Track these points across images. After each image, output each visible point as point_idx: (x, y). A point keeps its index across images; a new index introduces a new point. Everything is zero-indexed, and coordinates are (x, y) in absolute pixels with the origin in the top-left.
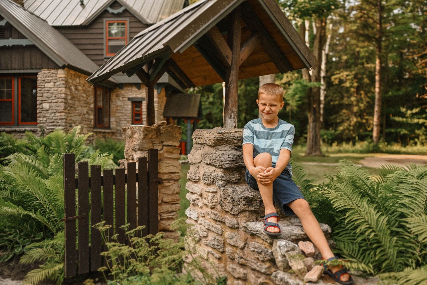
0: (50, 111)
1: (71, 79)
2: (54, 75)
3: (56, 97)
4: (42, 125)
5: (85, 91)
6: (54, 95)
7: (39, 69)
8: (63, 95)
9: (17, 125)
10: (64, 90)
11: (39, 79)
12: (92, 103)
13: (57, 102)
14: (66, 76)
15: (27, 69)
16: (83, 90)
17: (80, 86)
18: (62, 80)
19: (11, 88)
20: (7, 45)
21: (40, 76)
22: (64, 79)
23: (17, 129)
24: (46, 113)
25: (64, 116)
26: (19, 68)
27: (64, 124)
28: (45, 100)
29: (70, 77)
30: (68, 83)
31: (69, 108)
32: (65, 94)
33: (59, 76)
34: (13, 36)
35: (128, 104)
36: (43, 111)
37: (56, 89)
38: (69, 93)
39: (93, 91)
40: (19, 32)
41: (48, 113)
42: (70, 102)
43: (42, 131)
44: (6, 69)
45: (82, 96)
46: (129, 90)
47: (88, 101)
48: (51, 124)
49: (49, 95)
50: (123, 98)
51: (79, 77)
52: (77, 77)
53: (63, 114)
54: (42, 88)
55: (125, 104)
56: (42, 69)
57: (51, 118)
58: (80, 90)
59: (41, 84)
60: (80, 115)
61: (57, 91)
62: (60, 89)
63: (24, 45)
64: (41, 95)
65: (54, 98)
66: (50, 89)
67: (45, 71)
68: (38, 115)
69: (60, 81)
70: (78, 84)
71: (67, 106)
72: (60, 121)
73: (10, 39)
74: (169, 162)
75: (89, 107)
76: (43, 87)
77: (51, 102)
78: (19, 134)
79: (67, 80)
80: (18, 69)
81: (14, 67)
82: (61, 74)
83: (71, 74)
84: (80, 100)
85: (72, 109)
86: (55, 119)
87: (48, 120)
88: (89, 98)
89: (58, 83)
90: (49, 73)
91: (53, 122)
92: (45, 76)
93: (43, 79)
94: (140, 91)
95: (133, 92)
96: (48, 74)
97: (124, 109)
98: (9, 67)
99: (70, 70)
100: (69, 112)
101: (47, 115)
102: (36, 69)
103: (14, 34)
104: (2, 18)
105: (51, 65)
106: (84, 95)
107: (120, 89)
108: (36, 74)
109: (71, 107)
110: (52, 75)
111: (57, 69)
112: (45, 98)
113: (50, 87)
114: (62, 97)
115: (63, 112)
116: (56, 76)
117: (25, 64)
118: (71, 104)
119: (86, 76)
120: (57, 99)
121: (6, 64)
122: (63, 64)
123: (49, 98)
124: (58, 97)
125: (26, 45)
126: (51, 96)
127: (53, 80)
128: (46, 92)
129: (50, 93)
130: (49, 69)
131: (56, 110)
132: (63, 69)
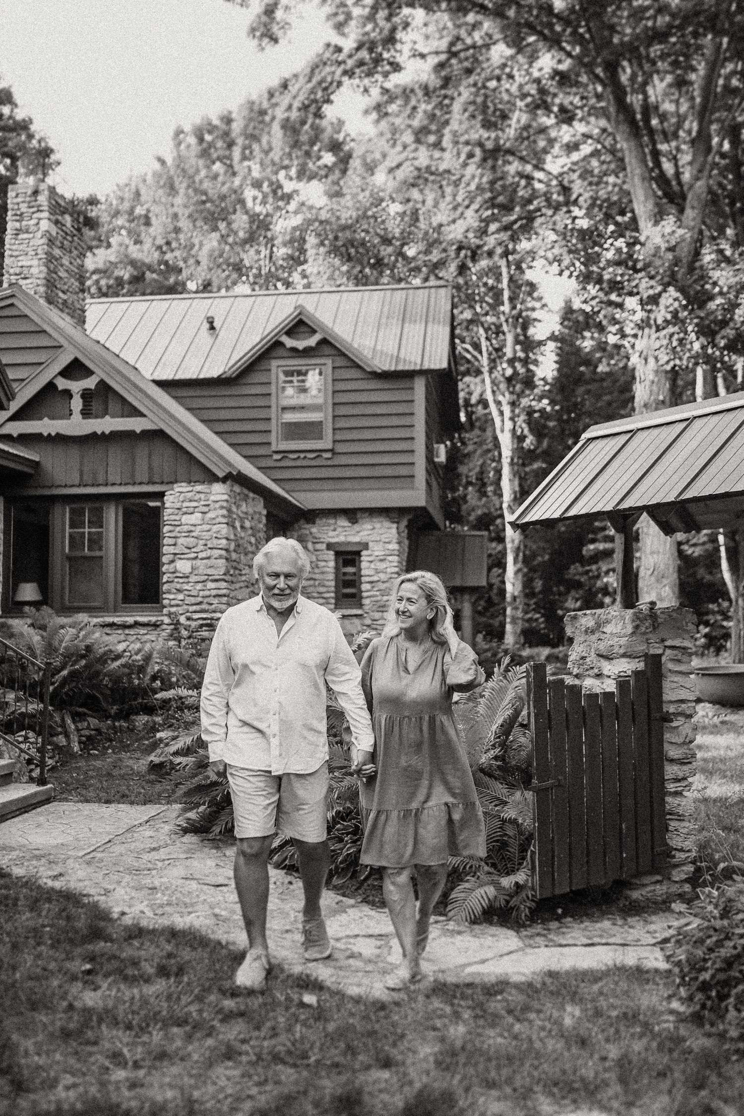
0: (193, 579)
1: (235, 503)
2: (202, 496)
3: (206, 545)
4: (173, 610)
5: (254, 531)
6: (201, 542)
7: (168, 483)
8: (224, 542)
9: (116, 612)
10: (224, 530)
11: (167, 505)
13: (208, 558)
14: (229, 498)
15: (140, 483)
16: (251, 528)
17: (248, 519)
18: (222, 507)
19: (102, 528)
20: (99, 433)
21: (171, 498)
22: (225, 504)
23: (116, 620)
24: (183, 583)
25: (226, 589)
26: (123, 482)
28: (182, 554)
29: (234, 501)
30: (232, 515)
31: (232, 572)
32: (227, 539)
33: (212, 498)
34: (111, 412)
35: (325, 557)
36: (176, 577)
37: (208, 527)
38: (232, 537)
39: (265, 529)
40: (123, 400)
41: (188, 582)
42: (234, 556)
43: (175, 624)
44: (93, 485)
45: (250, 543)
46: (329, 525)
48: (194, 608)
49: (191, 541)
50: (314, 543)
51: (245, 498)
52: (243, 499)
53: (224, 585)
54: (174, 525)
55: (321, 557)
56: (176, 482)
57: (194, 593)
58: (248, 529)
59: (173, 517)
60: (247, 587)
61: (209, 533)
62: (215, 528)
63: (138, 431)
64: (171, 541)
65: (202, 548)
66: (193, 528)
67: (181, 487)
68: (165, 587)
69: (215, 509)
70: (245, 516)
71: (229, 567)
72: (215, 601)
73: (107, 418)
74: (676, 679)
76: (176, 523)
77: (196, 558)
78: (120, 632)
79: (230, 506)
80: (121, 485)
81: (110, 481)
82: (219, 492)
83: (235, 492)
84: (247, 551)
85: (237, 572)
86: (203, 597)
87: (187, 598)
89: (211, 515)
90: (191, 491)
91: (201, 603)
92: (181, 499)
93: (178, 505)
94: (356, 527)
95: (339, 529)
97: (316, 571)
98: (101, 479)
99: (236, 484)
100: (232, 579)
101: (186, 587)
102: (162, 483)
103: (113, 405)
104: (89, 373)
105: (197, 473)
106: (253, 540)
107: (308, 523)
108: (160, 495)
109: (235, 568)
110: (197, 497)
111: (210, 482)
112: (181, 550)
113: (194, 524)
114: (220, 546)
115: (224, 580)
116: (206, 498)
117: (138, 472)
118: (235, 561)
119: (255, 496)
120: (209, 551)
121: (94, 473)
122: (227, 471)
123: (190, 548)
124: (212, 546)
125: (143, 431)
126: (194, 544)
127: (201, 507)
128: (184, 534)
129: (192, 537)
130: (192, 484)
131: (206, 575)
132: (224, 482)
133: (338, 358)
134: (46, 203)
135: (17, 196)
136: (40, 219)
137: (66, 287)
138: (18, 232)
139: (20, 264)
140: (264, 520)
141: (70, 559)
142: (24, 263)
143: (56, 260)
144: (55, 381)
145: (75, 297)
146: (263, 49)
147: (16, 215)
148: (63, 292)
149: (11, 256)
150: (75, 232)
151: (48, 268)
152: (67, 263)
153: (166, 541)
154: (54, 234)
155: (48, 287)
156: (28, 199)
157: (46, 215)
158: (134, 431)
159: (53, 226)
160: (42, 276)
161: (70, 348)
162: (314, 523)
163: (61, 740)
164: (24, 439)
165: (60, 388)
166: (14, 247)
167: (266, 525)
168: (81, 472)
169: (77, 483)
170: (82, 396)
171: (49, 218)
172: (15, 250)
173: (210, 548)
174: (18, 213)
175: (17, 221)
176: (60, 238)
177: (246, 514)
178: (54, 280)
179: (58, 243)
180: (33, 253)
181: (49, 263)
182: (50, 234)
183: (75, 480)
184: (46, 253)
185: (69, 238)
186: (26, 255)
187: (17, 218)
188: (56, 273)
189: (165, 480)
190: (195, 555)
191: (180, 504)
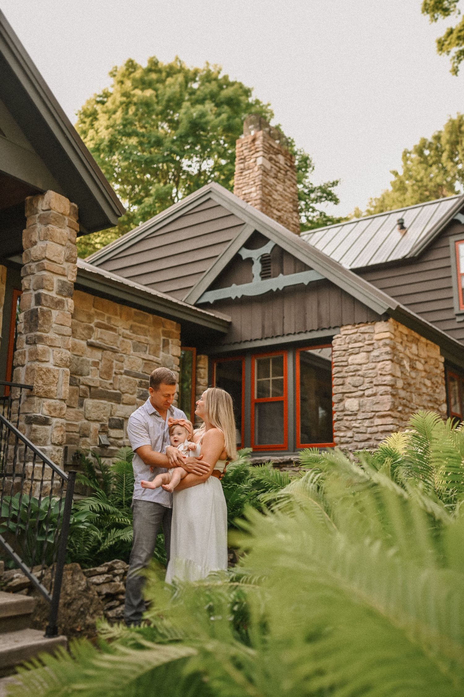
0: (361, 416)
1: (401, 343)
2: (366, 336)
3: (371, 382)
4: (344, 447)
5: (429, 375)
6: (367, 380)
7: (334, 328)
8: (389, 378)
9: (294, 451)
10: (388, 366)
11: (336, 347)
13: (375, 395)
14: (393, 337)
15: (311, 331)
16: (425, 371)
17: (420, 362)
18: (385, 345)
19: (282, 375)
20: (275, 290)
21: (338, 341)
22: (388, 341)
23: (293, 458)
24: (352, 420)
25: (392, 424)
26: (297, 332)
28: (350, 392)
29: (400, 340)
30: (397, 353)
31: (400, 408)
32: (393, 376)
33: (376, 337)
34: (285, 271)
36: (345, 415)
37: (373, 365)
38: (399, 374)
39: (442, 375)
40: (296, 260)
41: (356, 420)
42: (402, 393)
44: (272, 337)
45: (425, 385)
47: (437, 396)
48: (363, 444)
49: (357, 380)
51: (416, 341)
52: (412, 342)
53: (389, 420)
54: (342, 366)
56: (343, 325)
57: (362, 430)
58: (421, 371)
59: (340, 359)
61: (374, 371)
62: (380, 365)
63: (306, 283)
64: (340, 381)
65: (368, 385)
66: (359, 367)
67: (348, 330)
68: (336, 425)
69: (379, 348)
70: (416, 358)
71: (396, 404)
73: (281, 276)
75: (438, 410)
76: (344, 364)
77: (362, 396)
79: (395, 343)
80: (295, 334)
81: (286, 332)
82: (382, 330)
83: (401, 332)
84: (421, 392)
85: (407, 410)
86: (371, 433)
87: (356, 435)
88: (438, 391)
89: (375, 353)
90: (356, 333)
91: (369, 439)
92: (347, 341)
93: (344, 347)
98: (279, 332)
99: (399, 324)
100: (402, 416)
101: (354, 424)
102: (330, 328)
103: (287, 265)
104: (266, 240)
105: (360, 316)
106: (428, 383)
108: (328, 341)
109: (405, 406)
110: (363, 336)
111: (374, 322)
112: (349, 389)
113: (360, 363)
114: (385, 383)
115: (390, 416)
116: (370, 338)
117: (309, 321)
118: (404, 399)
119: (429, 342)
120: (375, 388)
121: (274, 327)
122: (387, 308)
123: (357, 387)
124: (377, 383)
125: (310, 282)
126: (361, 382)
127: (366, 347)
128: (351, 374)
129: (359, 375)
130: (357, 326)
131: (372, 411)
132: (386, 321)
134: (261, 145)
135: (242, 146)
136: (257, 158)
137: (280, 207)
138: (243, 170)
139: (243, 193)
140: (442, 367)
142: (246, 191)
143: (271, 186)
144: (240, 253)
145: (290, 215)
146: (436, 19)
147: (241, 159)
148: (279, 211)
149: (238, 188)
151: (263, 192)
152: (281, 190)
153: (334, 382)
154: (269, 168)
155: (263, 205)
156: (249, 146)
157: (261, 153)
158: (303, 284)
159: (267, 162)
160: (259, 197)
161: (252, 223)
164: (219, 304)
165: (244, 257)
166: (240, 182)
167: (445, 371)
168: (263, 327)
169: (259, 337)
170: (261, 261)
171: (264, 156)
172: (241, 184)
173: (375, 385)
174: (243, 157)
175: (242, 163)
176: (274, 171)
177: (417, 356)
178: (270, 201)
179: (272, 174)
180: (252, 183)
181: (264, 188)
182: (264, 167)
183: (258, 335)
184: (261, 181)
185: (282, 171)
186: (248, 185)
187: (242, 161)
188: (271, 196)
189: (333, 326)
190: (362, 393)
191: (346, 345)
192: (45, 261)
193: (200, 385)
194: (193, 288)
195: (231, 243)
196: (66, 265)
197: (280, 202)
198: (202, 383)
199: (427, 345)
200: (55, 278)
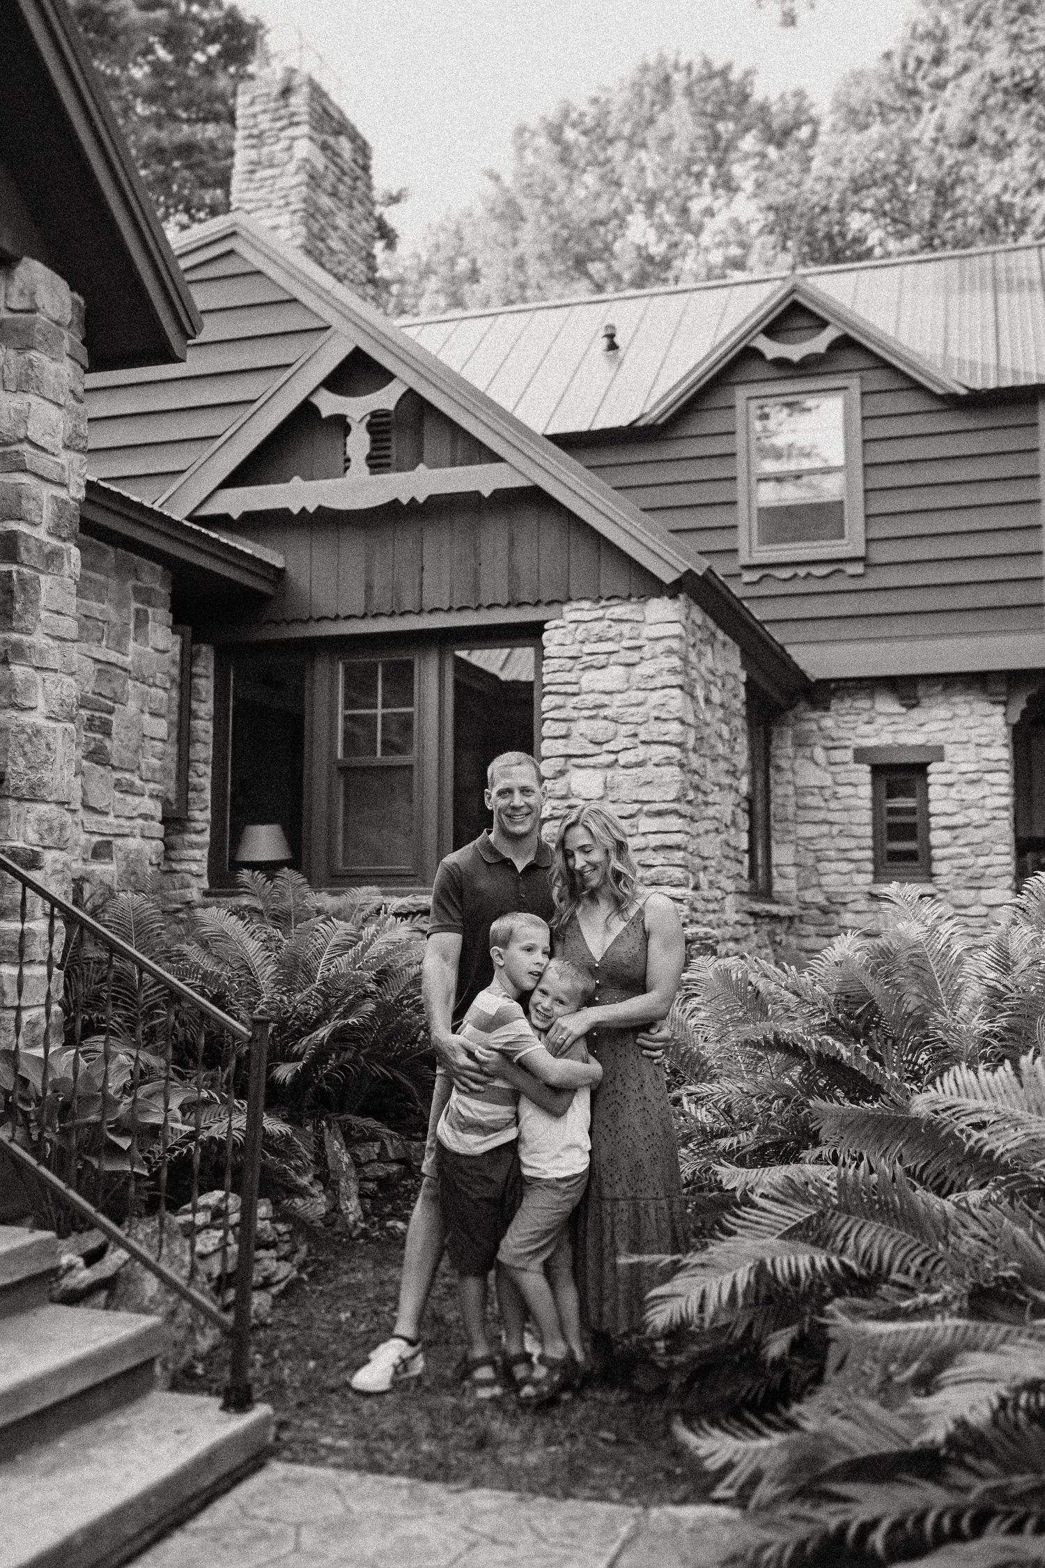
1: (695, 646)
2: (625, 628)
3: (635, 735)
5: (726, 713)
6: (624, 730)
7: (549, 603)
8: (675, 727)
10: (676, 700)
11: (550, 650)
12: (743, 773)
13: (641, 764)
14: (683, 632)
15: (490, 607)
16: (722, 705)
17: (717, 686)
18: (670, 652)
19: (411, 705)
20: (405, 500)
21: (558, 635)
22: (675, 644)
25: (680, 830)
26: (455, 606)
27: (678, 873)
28: (585, 756)
29: (692, 641)
30: (689, 669)
31: (691, 795)
32: (683, 722)
33: (650, 631)
34: (427, 456)
35: (852, 777)
37: (639, 696)
38: (690, 718)
39: (744, 712)
40: (454, 428)
42: (695, 761)
44: (392, 614)
45: (720, 736)
46: (858, 712)
47: (737, 760)
49: (599, 728)
50: (826, 749)
51: (712, 640)
52: (707, 641)
53: (674, 822)
54: (565, 694)
55: (840, 778)
56: (570, 599)
58: (717, 706)
59: (561, 677)
60: (717, 830)
61: (641, 709)
62: (655, 697)
63: (486, 492)
64: (560, 729)
65: (627, 742)
66: (605, 699)
67: (583, 611)
69: (653, 657)
70: (711, 678)
71: (685, 785)
72: (659, 859)
73: (421, 467)
75: (737, 791)
76: (570, 689)
77: (611, 765)
79: (686, 650)
80: (449, 609)
81: (429, 603)
82: (663, 617)
83: (694, 622)
84: (717, 753)
85: (700, 797)
88: (738, 748)
89: (645, 669)
90: (602, 618)
92: (580, 638)
93: (572, 650)
94: (917, 715)
95: (880, 720)
96: (597, 627)
97: (834, 804)
98: (409, 601)
99: (691, 603)
100: (692, 811)
102: (537, 604)
103: (434, 442)
104: (383, 377)
105: (612, 579)
106: (726, 733)
107: (815, 709)
108: (531, 633)
109: (697, 788)
110: (616, 629)
111: (644, 597)
112: (582, 748)
113: (609, 689)
114: (667, 738)
115: (675, 812)
116: (635, 634)
117: (486, 582)
118: (695, 772)
119: (728, 639)
120: (642, 748)
121: (396, 589)
122: (683, 569)
123: (600, 744)
124: (648, 738)
125: (496, 492)
126: (610, 733)
127: (623, 652)
128: (587, 713)
129: (605, 718)
130: (603, 603)
131: (636, 801)
132: (673, 597)
133: (870, 374)
134: (305, 109)
135: (252, 103)
136: (294, 139)
137: (342, 270)
138: (255, 167)
140: (742, 694)
141: (344, 770)
143: (325, 216)
144: (315, 400)
147: (250, 136)
150: (359, 172)
151: (310, 230)
152: (344, 226)
153: (548, 729)
154: (320, 167)
156: (272, 105)
157: (305, 129)
158: (477, 493)
159: (318, 153)
160: (298, 240)
161: (345, 329)
162: (827, 709)
163: (315, 1206)
164: (255, 523)
165: (326, 413)
166: (248, 195)
167: (747, 703)
168: (369, 587)
169: (359, 611)
170: (370, 426)
171: (311, 139)
172: (251, 201)
173: (643, 742)
174: (255, 132)
175: (253, 147)
176: (331, 178)
177: (712, 673)
178: (321, 253)
179: (327, 185)
180: (282, 202)
181: (311, 221)
182: (313, 167)
183: (356, 603)
184: (305, 201)
185: (346, 179)
186: (270, 206)
187: (254, 141)
188: (323, 240)
189: (546, 597)
190: (613, 757)
191: (577, 646)
192: (25, 447)
193: (197, 717)
194: (186, 475)
195: (290, 371)
196: (65, 457)
197: (342, 256)
198: (202, 714)
199: (724, 644)
200: (48, 491)
